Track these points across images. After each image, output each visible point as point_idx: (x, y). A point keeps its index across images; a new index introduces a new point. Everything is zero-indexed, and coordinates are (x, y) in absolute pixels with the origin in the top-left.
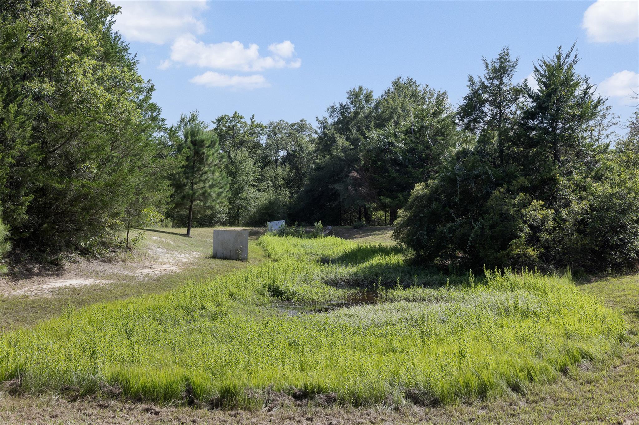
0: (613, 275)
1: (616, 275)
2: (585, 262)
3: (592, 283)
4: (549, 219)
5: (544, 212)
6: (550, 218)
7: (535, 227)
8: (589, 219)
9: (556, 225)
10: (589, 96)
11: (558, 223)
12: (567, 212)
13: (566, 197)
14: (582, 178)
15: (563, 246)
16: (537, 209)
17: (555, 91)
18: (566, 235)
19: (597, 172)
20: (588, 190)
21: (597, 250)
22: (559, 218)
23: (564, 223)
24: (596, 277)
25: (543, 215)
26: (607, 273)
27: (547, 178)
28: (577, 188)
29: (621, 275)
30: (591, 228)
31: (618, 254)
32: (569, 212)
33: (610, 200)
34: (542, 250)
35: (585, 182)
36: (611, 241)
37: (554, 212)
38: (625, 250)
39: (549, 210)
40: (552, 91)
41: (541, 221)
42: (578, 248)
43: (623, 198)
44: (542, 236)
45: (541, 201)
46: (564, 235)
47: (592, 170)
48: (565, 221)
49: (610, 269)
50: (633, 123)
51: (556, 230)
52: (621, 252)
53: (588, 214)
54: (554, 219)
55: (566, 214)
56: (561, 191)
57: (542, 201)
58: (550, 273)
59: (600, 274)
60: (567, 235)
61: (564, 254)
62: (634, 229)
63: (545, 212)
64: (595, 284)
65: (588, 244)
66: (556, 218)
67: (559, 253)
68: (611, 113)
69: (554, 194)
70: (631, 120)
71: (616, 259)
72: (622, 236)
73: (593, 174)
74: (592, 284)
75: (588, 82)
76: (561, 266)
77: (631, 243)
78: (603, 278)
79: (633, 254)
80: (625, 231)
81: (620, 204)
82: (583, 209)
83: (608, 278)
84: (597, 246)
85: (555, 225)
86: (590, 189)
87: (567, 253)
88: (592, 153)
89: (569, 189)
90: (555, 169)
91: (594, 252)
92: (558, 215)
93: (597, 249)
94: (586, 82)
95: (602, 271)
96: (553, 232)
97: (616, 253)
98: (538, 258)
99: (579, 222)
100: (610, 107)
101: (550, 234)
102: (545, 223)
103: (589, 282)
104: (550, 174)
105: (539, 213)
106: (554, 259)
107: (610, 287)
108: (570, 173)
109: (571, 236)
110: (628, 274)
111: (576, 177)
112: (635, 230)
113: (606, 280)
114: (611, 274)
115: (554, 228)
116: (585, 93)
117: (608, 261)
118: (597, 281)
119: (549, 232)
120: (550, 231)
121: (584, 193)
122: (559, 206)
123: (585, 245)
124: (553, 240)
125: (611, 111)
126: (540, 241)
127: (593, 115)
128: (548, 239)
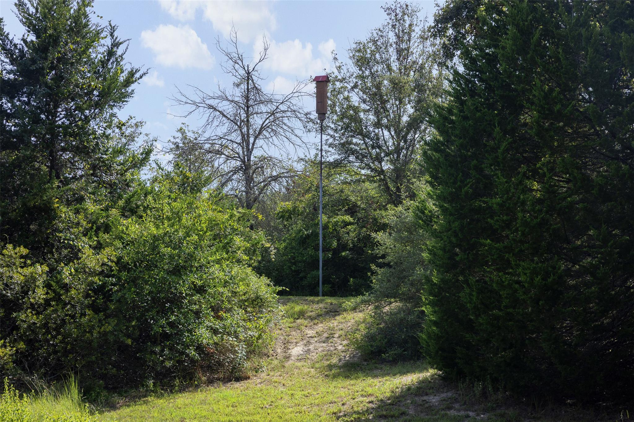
0: (156, 392)
1: (161, 393)
2: (106, 369)
3: (119, 409)
4: (37, 283)
5: (28, 271)
6: (40, 283)
7: (10, 301)
8: (114, 285)
9: (52, 295)
10: (116, 59)
11: (54, 291)
12: (73, 270)
13: (71, 243)
14: (102, 210)
15: (64, 338)
16: (14, 264)
17: (55, 41)
18: (70, 315)
19: (129, 199)
20: (114, 230)
21: (127, 345)
22: (57, 283)
23: (67, 291)
24: (126, 397)
25: (26, 276)
26: (147, 391)
27: (35, 206)
28: (92, 228)
29: (171, 391)
30: (119, 301)
31: (166, 352)
32: (76, 270)
33: (154, 248)
34: (22, 345)
35: (107, 217)
36: (156, 328)
37: (47, 269)
38: (178, 344)
39: (38, 266)
40: (49, 42)
41: (22, 287)
42: (92, 341)
43: (177, 246)
44: (23, 317)
45: (22, 248)
46: (66, 315)
47: (120, 197)
48: (66, 288)
49: (151, 383)
50: (178, 146)
51: (50, 305)
52: (171, 349)
53: (113, 276)
54: (48, 286)
55: (71, 274)
56: (61, 232)
57: (25, 247)
58: (36, 392)
59: (133, 392)
60: (73, 317)
61: (66, 353)
62: (195, 304)
63: (30, 270)
64: (125, 411)
65: (111, 332)
66: (52, 283)
67: (55, 352)
68: (144, 133)
69: (48, 238)
70: (175, 141)
71: (163, 362)
72: (174, 318)
73: (121, 203)
74: (118, 412)
75: (116, 34)
76: (58, 379)
77: (190, 331)
78: (140, 399)
79: (192, 352)
80: (180, 308)
81: (171, 257)
82: (103, 264)
83: (149, 399)
84: (128, 336)
85: (49, 296)
86: (117, 228)
87: (70, 352)
88: (119, 168)
89: (78, 228)
90: (53, 188)
91: (122, 348)
92: (56, 278)
93: (129, 342)
94: (112, 35)
95: (137, 387)
96: (45, 309)
97: (163, 351)
98: (14, 362)
99: (94, 291)
100: (141, 123)
101: (38, 314)
102: (30, 293)
103: (113, 407)
104: (41, 197)
105: (17, 272)
106: (46, 363)
107: (156, 415)
108: (81, 200)
109: (81, 317)
110: (184, 390)
111: (91, 207)
112: (197, 307)
113: (146, 403)
114: (153, 391)
115: (47, 302)
116: (111, 53)
117: (149, 366)
118: (129, 406)
119: (36, 309)
120: (39, 307)
121: (106, 236)
122: (58, 261)
123: (105, 334)
124: (45, 325)
125: (143, 130)
126: (17, 328)
127: (123, 97)
128: (34, 324)
